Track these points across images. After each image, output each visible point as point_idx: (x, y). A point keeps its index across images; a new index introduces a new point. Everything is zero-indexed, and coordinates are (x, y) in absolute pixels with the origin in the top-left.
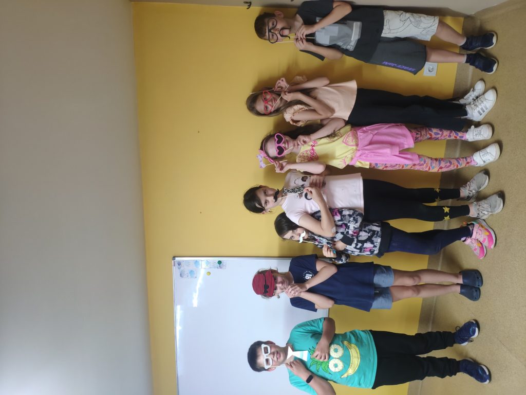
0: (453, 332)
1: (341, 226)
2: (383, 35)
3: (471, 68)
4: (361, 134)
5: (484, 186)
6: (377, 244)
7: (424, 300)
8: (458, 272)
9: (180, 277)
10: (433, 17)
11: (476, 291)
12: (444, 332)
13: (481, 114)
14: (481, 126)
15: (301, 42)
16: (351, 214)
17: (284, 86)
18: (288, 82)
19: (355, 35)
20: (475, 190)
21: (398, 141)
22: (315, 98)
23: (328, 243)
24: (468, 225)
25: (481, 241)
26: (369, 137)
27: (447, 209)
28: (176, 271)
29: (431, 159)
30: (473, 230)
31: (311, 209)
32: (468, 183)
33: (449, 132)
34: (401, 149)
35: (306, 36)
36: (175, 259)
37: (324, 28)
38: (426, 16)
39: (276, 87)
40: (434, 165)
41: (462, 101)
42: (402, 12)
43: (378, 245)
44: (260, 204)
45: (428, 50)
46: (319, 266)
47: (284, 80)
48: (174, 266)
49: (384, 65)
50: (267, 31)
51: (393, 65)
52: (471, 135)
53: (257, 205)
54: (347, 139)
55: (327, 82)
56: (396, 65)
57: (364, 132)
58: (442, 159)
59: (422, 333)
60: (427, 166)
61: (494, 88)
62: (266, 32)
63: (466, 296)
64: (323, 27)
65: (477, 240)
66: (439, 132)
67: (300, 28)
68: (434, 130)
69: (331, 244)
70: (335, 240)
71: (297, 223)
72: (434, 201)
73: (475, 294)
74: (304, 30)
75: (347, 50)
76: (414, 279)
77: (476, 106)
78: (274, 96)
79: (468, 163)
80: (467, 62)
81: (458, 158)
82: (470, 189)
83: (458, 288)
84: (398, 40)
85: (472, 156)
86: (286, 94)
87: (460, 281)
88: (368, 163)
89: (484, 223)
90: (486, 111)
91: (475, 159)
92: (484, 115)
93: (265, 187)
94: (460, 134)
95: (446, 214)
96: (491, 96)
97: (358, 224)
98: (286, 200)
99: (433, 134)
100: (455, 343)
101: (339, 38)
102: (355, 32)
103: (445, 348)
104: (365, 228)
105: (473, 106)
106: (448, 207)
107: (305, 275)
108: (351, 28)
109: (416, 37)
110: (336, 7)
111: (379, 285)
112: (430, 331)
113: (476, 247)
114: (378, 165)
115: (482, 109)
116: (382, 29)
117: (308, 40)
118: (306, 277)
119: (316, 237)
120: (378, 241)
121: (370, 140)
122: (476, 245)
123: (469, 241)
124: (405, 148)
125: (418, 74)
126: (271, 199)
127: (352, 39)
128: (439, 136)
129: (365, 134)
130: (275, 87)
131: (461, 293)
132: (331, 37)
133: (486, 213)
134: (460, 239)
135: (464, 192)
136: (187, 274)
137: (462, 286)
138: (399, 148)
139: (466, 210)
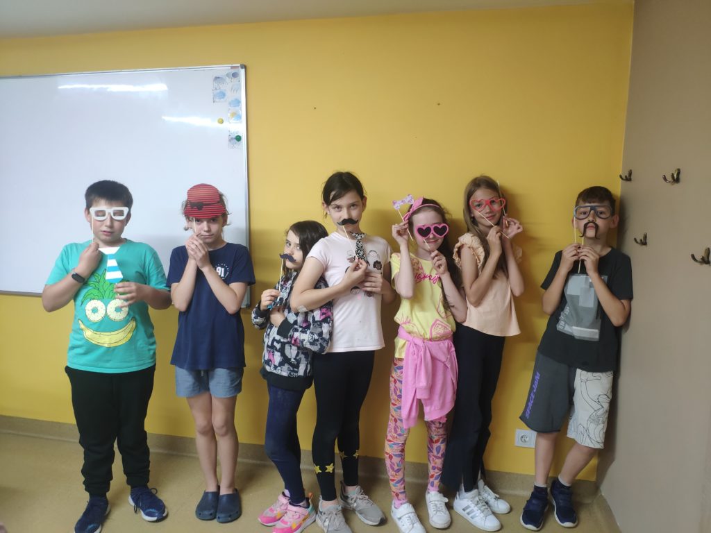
0: (149, 484)
1: (306, 320)
2: (579, 371)
3: (528, 494)
4: (446, 345)
5: (363, 519)
6: (280, 371)
7: (192, 441)
8: (236, 487)
9: (215, 76)
10: (603, 441)
11: (211, 514)
12: (149, 471)
13: (464, 510)
14: (447, 512)
15: (574, 252)
16: (324, 336)
17: (510, 231)
18: (517, 236)
19: (581, 330)
20: (356, 507)
21: (436, 397)
22: (494, 277)
23: (281, 299)
24: (308, 499)
25: (283, 518)
26: (442, 357)
27: (331, 469)
28: (223, 70)
29: (404, 444)
30: (300, 506)
31: (331, 275)
32: (367, 497)
33: (440, 466)
34: (423, 402)
35: (583, 261)
36: (242, 68)
37: (591, 285)
38: (605, 431)
39: (509, 219)
40: (395, 447)
41: (481, 483)
42: (611, 397)
43: (278, 371)
44: (335, 198)
45: (554, 435)
46: (237, 286)
47: (519, 231)
48: (232, 67)
49: (534, 374)
50: (593, 204)
51: (535, 387)
52: (434, 498)
53: (333, 193)
54: (440, 326)
55: (517, 293)
56: (535, 391)
57: (449, 349)
58: (403, 459)
59: (148, 441)
60: (393, 437)
61: (502, 527)
62: (590, 203)
63: (202, 499)
64: (594, 284)
65: (286, 513)
66: (441, 453)
67: (595, 252)
68: (443, 446)
69: (281, 304)
70: (286, 311)
71: (310, 254)
72: (340, 450)
73: (207, 513)
74: (592, 257)
75: (558, 321)
76: (223, 427)
77: (477, 503)
78: (498, 215)
79: (397, 495)
80: (536, 488)
81: (404, 481)
82: (358, 500)
83: (212, 489)
84: (571, 392)
85: (407, 502)
86: (497, 233)
87: (224, 491)
88: (403, 356)
89: (309, 521)
90: (469, 518)
91: (403, 505)
92: (464, 514)
93: (364, 205)
94: (437, 482)
95: (323, 468)
96: (491, 523)
97: (308, 346)
98: (345, 238)
99: (438, 444)
100: (132, 488)
101: (576, 309)
102: (584, 331)
103: (125, 473)
104: (302, 353)
105: (477, 499)
106: (333, 470)
107: (222, 267)
108: (592, 326)
109: (573, 418)
110: (622, 303)
111: (213, 377)
112: (151, 450)
113: (275, 512)
114: (399, 371)
115: (472, 511)
116: (588, 370)
117: (576, 263)
118: (220, 268)
119: (290, 282)
120: (284, 372)
121: (438, 357)
122: (278, 511)
123: (284, 501)
124: (425, 408)
125: (521, 421)
126: (344, 214)
127: (574, 327)
128: (435, 453)
129: (445, 350)
130: (508, 217)
131: (206, 494)
132: (578, 297)
133: (327, 524)
134: (286, 488)
135: (354, 492)
136: (220, 88)
137: (216, 494)
138: (425, 400)
139: (329, 496)
